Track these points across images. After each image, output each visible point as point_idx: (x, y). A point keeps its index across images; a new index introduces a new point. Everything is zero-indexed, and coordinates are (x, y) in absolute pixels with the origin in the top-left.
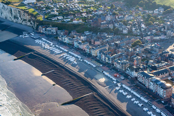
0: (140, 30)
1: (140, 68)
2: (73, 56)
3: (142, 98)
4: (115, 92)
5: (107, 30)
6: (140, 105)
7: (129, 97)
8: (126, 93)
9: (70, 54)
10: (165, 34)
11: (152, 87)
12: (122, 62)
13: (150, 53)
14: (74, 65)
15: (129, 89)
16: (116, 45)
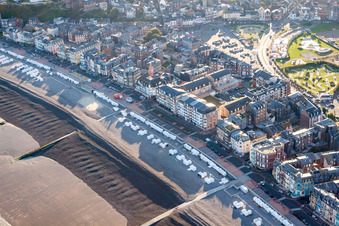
0: (158, 10)
1: (160, 80)
2: (35, 66)
3: (166, 133)
4: (118, 126)
5: (98, 14)
6: (163, 145)
7: (141, 133)
8: (138, 127)
9: (29, 64)
10: (204, 16)
11: (182, 111)
12: (128, 70)
13: (177, 50)
14: (37, 84)
15: (142, 119)
16: (115, 40)
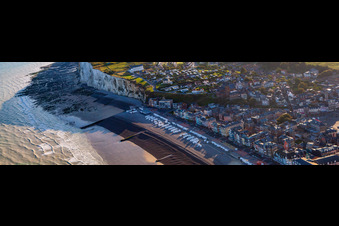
0: (287, 100)
2: (196, 136)
5: (239, 102)
9: (192, 134)
10: (327, 105)
12: (267, 144)
13: (306, 131)
14: (198, 149)
16: (255, 120)
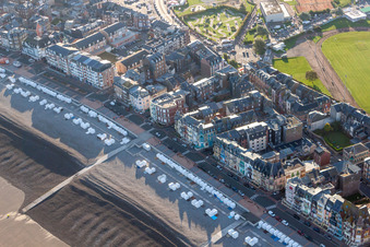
1: (49, 39)
3: (60, 97)
4: (6, 94)
6: (58, 110)
7: (33, 99)
8: (28, 93)
11: (76, 71)
12: (12, 31)
15: (33, 84)
